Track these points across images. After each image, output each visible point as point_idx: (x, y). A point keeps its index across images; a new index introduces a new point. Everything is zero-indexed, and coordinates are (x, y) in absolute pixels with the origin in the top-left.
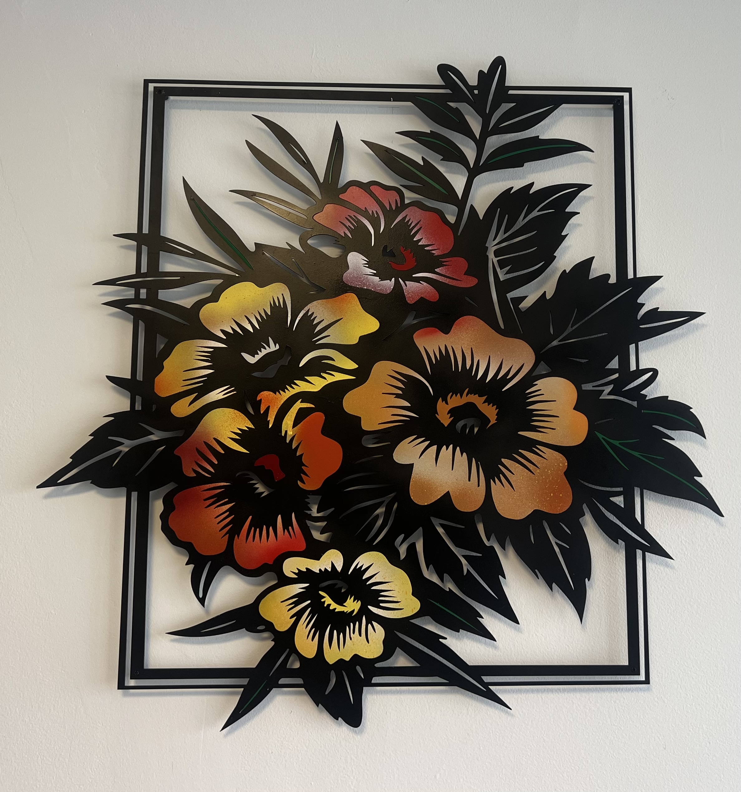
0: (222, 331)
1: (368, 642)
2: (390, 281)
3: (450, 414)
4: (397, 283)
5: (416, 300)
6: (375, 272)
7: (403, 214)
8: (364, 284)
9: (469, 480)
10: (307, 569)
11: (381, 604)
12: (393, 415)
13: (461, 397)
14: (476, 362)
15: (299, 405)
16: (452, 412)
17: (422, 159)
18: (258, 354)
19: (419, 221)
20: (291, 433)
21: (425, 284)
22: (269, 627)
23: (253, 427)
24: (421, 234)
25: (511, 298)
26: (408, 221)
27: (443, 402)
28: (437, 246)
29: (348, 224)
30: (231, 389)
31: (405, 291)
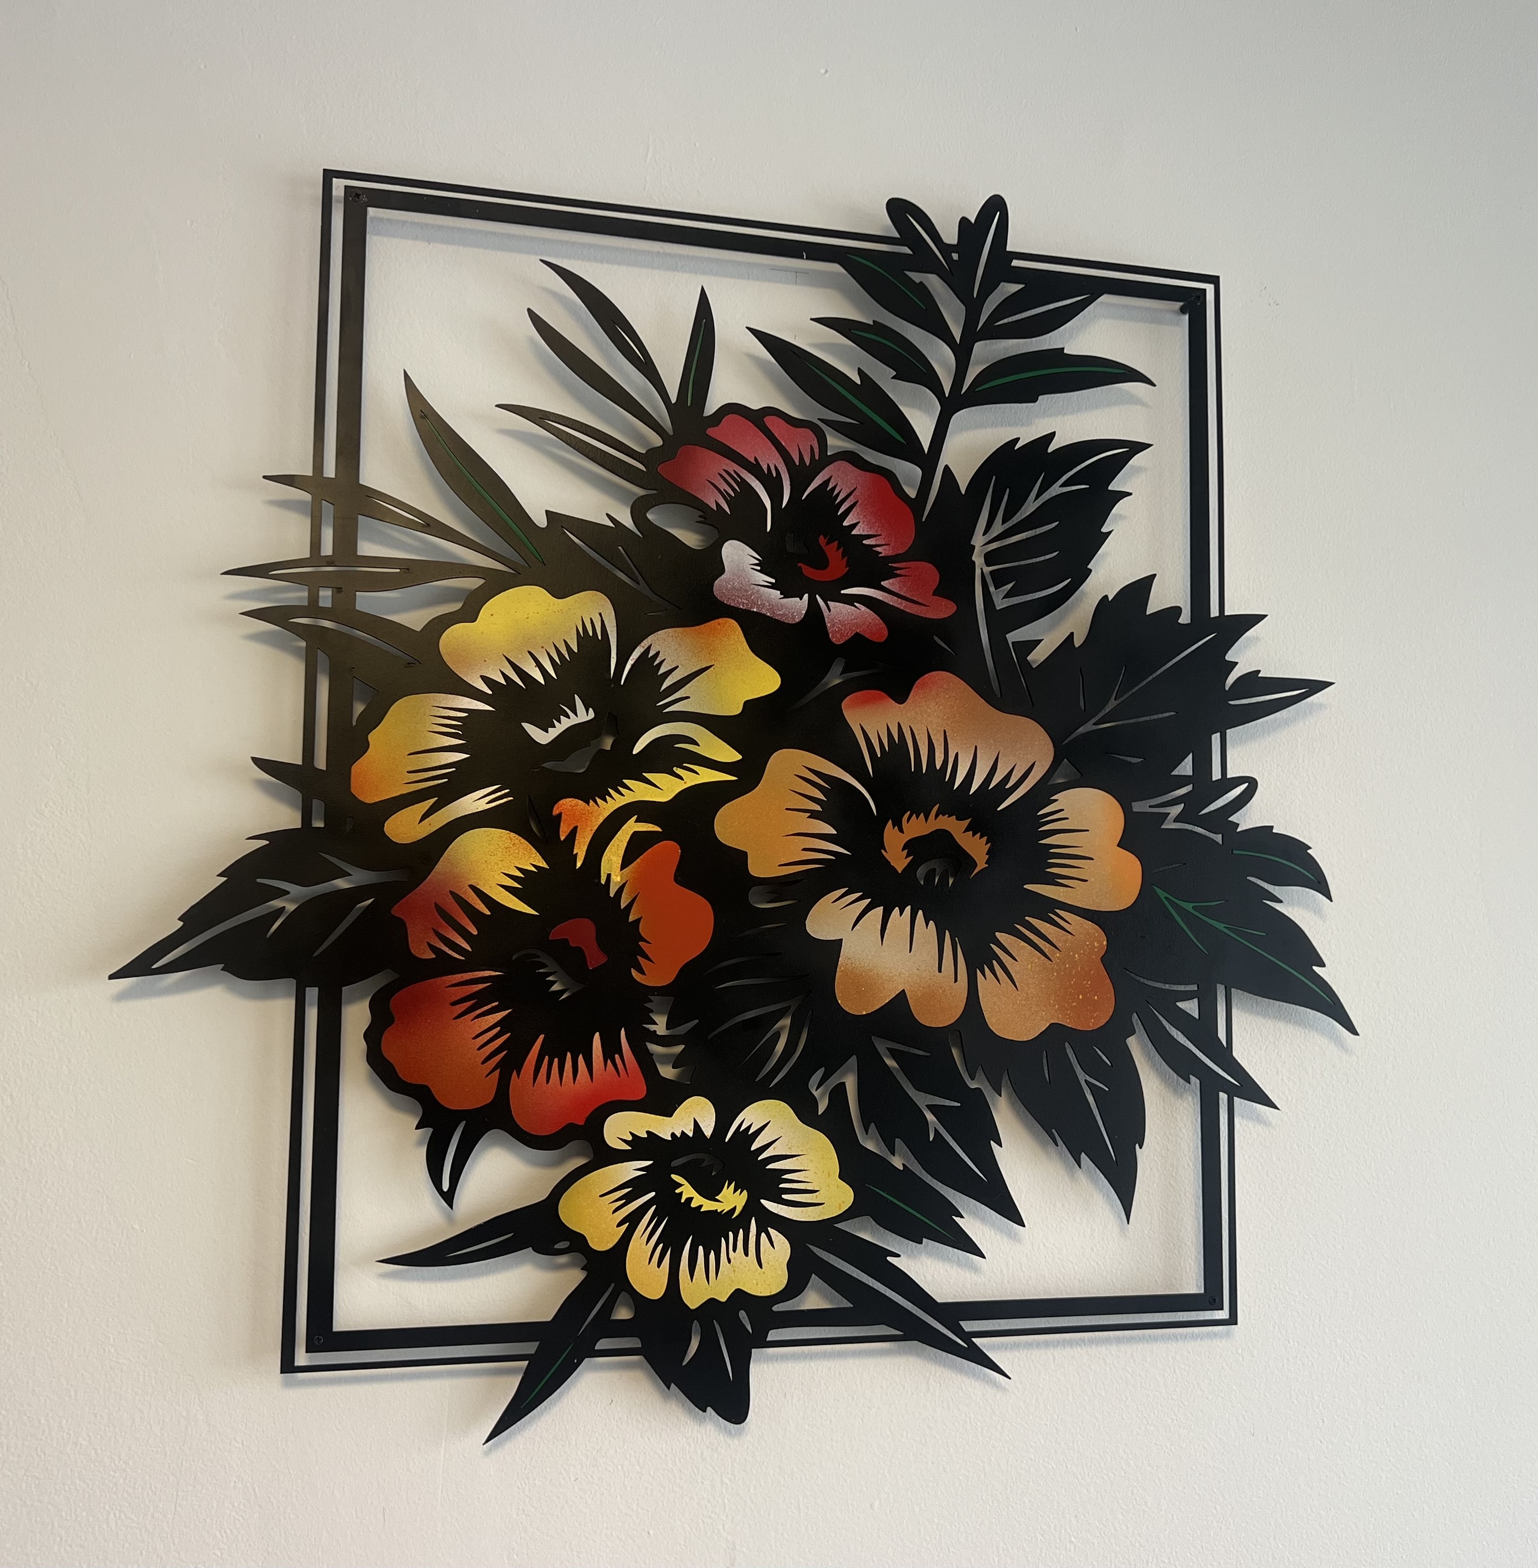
0: (484, 678)
1: (761, 1267)
2: (801, 599)
3: (906, 850)
4: (813, 604)
5: (847, 638)
6: (773, 581)
7: (824, 475)
8: (754, 603)
9: (940, 971)
10: (648, 1132)
11: (784, 1196)
12: (804, 849)
13: (926, 820)
14: (951, 757)
15: (632, 826)
16: (910, 846)
17: (859, 374)
18: (555, 727)
19: (852, 489)
20: (619, 879)
21: (863, 608)
22: (578, 1243)
23: (546, 866)
24: (856, 514)
25: (1013, 643)
26: (834, 488)
27: (894, 828)
28: (884, 539)
29: (723, 486)
30: (503, 792)
31: (826, 619)
